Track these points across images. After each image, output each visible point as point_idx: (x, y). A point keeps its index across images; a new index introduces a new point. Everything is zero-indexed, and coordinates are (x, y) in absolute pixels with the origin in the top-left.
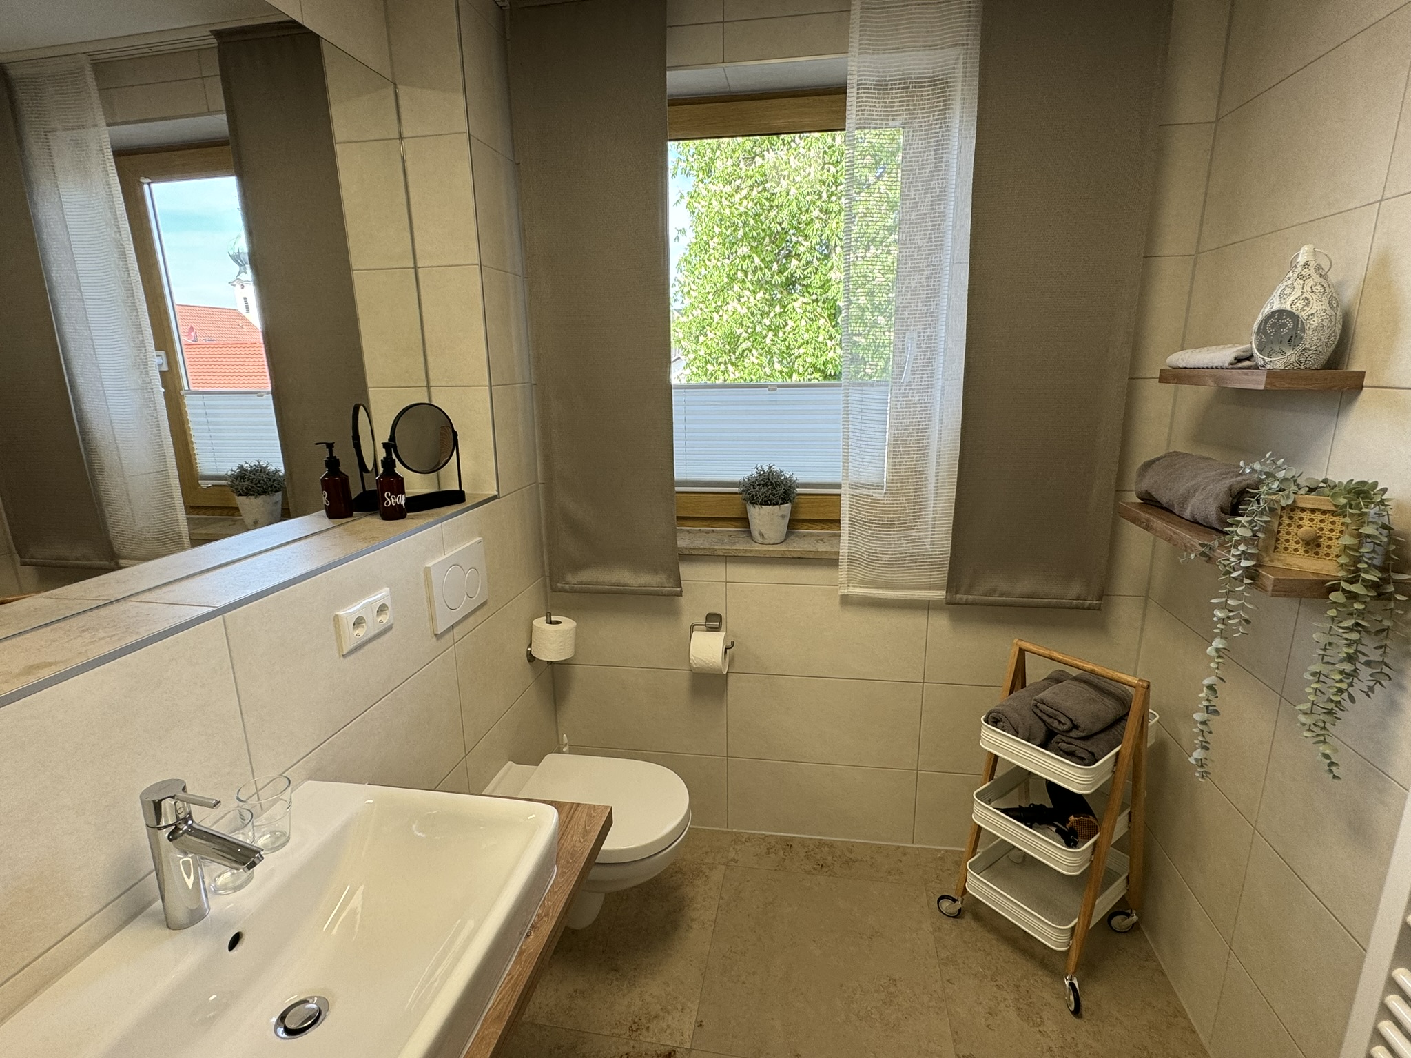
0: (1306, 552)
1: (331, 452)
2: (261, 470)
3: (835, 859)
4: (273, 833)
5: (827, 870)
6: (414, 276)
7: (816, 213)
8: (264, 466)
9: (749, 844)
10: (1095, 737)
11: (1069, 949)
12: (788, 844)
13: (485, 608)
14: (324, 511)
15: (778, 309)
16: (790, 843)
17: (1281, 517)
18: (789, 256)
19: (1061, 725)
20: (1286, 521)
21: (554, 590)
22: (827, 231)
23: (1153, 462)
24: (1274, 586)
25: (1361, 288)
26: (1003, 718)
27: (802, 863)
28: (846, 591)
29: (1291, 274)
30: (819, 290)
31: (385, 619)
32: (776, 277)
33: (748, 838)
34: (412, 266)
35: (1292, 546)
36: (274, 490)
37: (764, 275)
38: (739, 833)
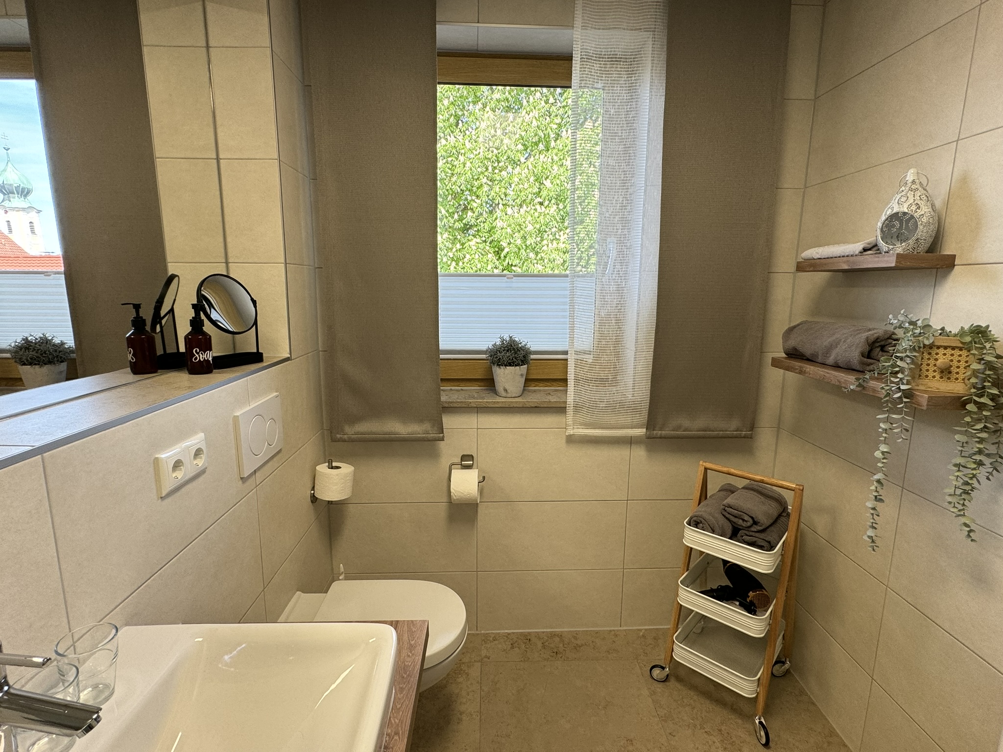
0: (941, 378)
1: (137, 312)
2: (47, 342)
3: (565, 646)
4: (95, 687)
5: (561, 656)
6: (215, 165)
7: (485, 180)
8: (50, 338)
9: (497, 642)
10: (768, 530)
11: (757, 695)
12: (527, 639)
13: (280, 455)
14: (129, 369)
15: (458, 246)
16: (529, 638)
17: (923, 353)
18: (465, 209)
19: (745, 523)
20: (926, 356)
21: (334, 440)
22: (493, 193)
23: (795, 327)
24: (928, 402)
25: (947, 199)
26: (703, 521)
27: (541, 652)
28: (572, 432)
29: (903, 188)
30: (486, 234)
31: (200, 462)
32: (457, 223)
33: (495, 637)
34: (215, 157)
35: (931, 374)
36: (60, 360)
37: (449, 221)
38: (487, 634)
